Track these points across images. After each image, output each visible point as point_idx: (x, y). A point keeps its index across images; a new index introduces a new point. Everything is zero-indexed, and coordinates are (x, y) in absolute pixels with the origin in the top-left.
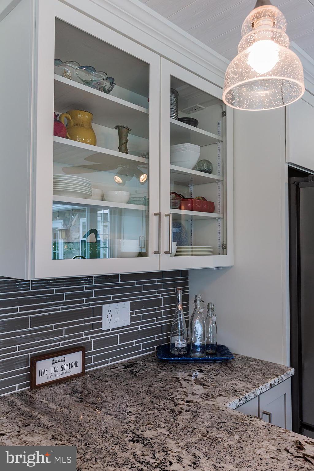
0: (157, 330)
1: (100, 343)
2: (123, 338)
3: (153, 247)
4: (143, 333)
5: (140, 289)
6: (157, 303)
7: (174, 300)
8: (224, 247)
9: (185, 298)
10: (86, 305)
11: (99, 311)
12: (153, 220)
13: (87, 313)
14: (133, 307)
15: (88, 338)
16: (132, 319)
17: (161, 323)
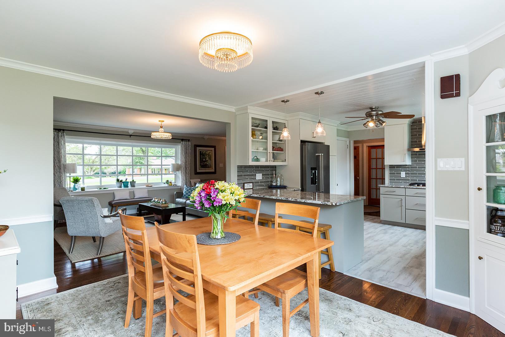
0: (268, 182)
1: (255, 183)
2: (261, 182)
3: (269, 160)
4: (264, 182)
5: (264, 171)
6: (268, 175)
7: (273, 174)
8: (285, 160)
9: (276, 174)
10: (253, 173)
11: (255, 175)
12: (269, 154)
13: (253, 175)
14: (263, 175)
15: (254, 181)
16: (262, 178)
17: (269, 180)
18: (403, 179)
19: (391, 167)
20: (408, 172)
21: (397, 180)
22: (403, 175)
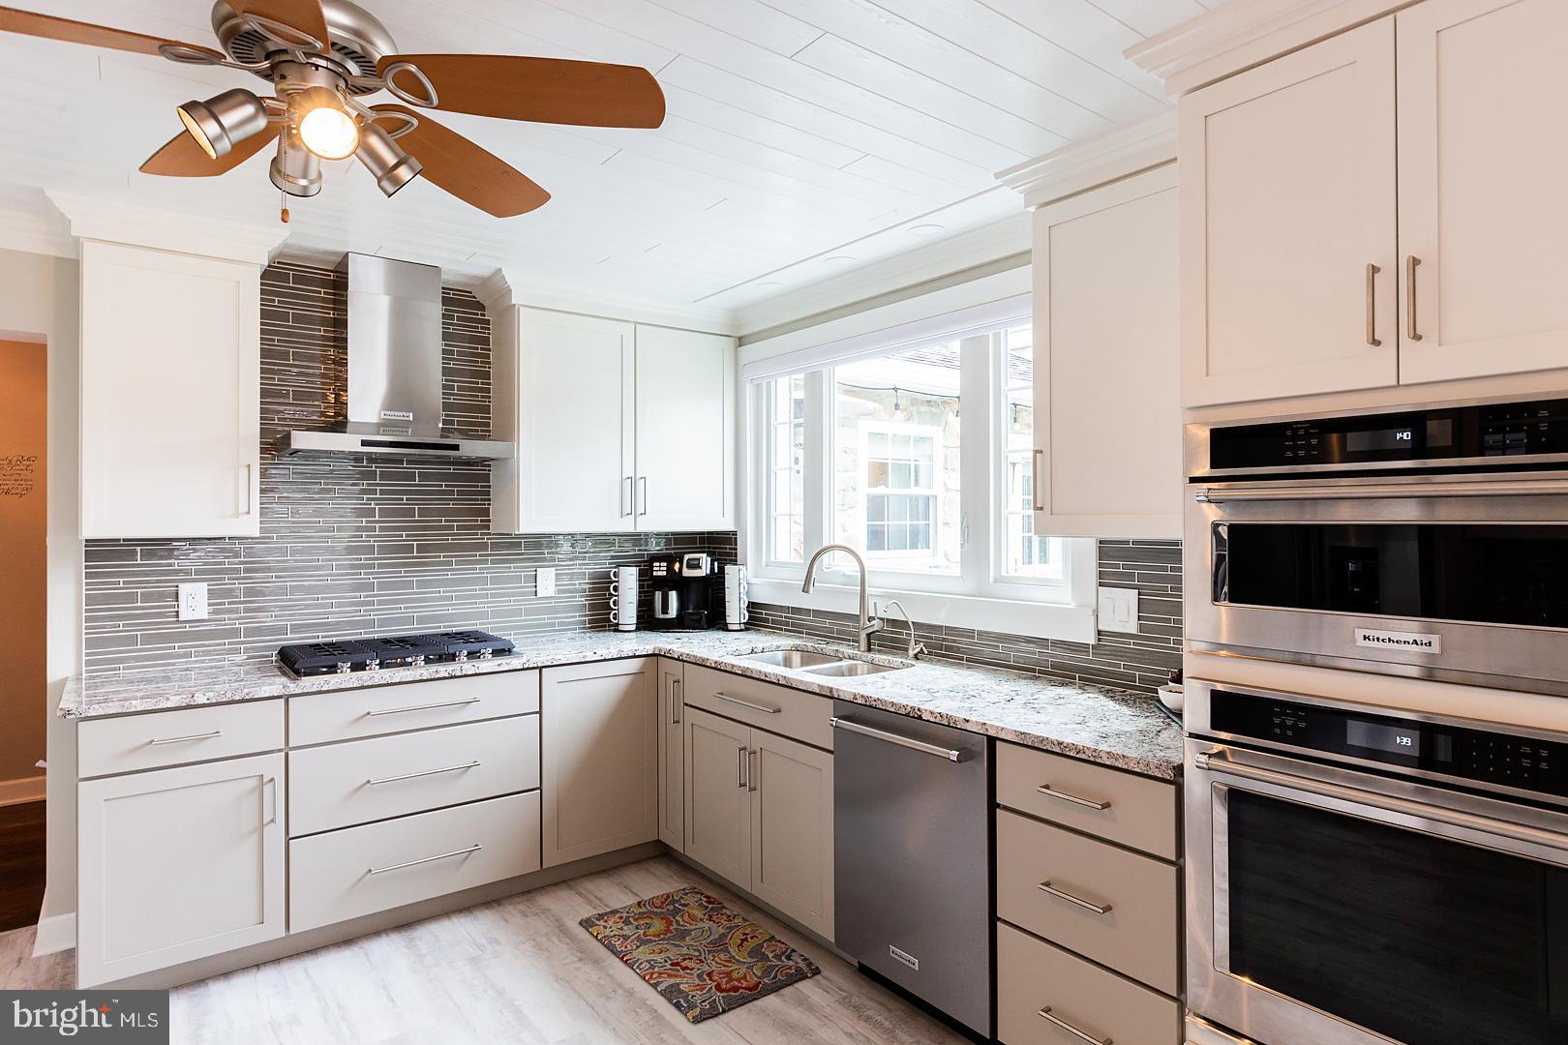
18: (196, 634)
19: (102, 552)
20: (227, 583)
21: (147, 639)
22: (194, 601)
